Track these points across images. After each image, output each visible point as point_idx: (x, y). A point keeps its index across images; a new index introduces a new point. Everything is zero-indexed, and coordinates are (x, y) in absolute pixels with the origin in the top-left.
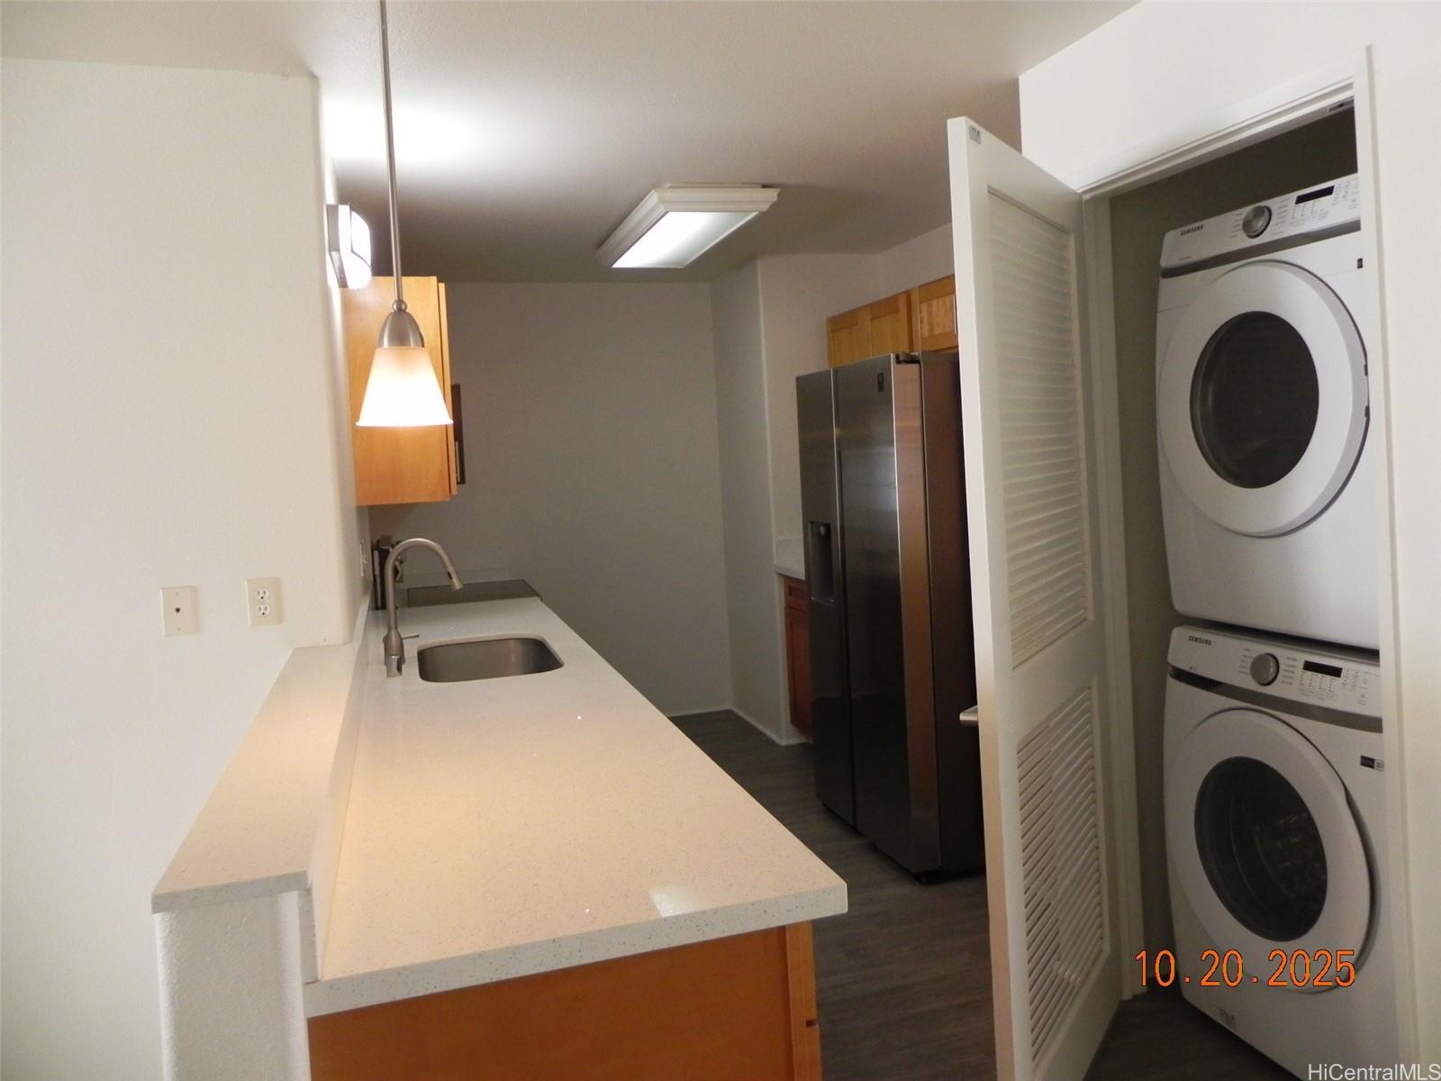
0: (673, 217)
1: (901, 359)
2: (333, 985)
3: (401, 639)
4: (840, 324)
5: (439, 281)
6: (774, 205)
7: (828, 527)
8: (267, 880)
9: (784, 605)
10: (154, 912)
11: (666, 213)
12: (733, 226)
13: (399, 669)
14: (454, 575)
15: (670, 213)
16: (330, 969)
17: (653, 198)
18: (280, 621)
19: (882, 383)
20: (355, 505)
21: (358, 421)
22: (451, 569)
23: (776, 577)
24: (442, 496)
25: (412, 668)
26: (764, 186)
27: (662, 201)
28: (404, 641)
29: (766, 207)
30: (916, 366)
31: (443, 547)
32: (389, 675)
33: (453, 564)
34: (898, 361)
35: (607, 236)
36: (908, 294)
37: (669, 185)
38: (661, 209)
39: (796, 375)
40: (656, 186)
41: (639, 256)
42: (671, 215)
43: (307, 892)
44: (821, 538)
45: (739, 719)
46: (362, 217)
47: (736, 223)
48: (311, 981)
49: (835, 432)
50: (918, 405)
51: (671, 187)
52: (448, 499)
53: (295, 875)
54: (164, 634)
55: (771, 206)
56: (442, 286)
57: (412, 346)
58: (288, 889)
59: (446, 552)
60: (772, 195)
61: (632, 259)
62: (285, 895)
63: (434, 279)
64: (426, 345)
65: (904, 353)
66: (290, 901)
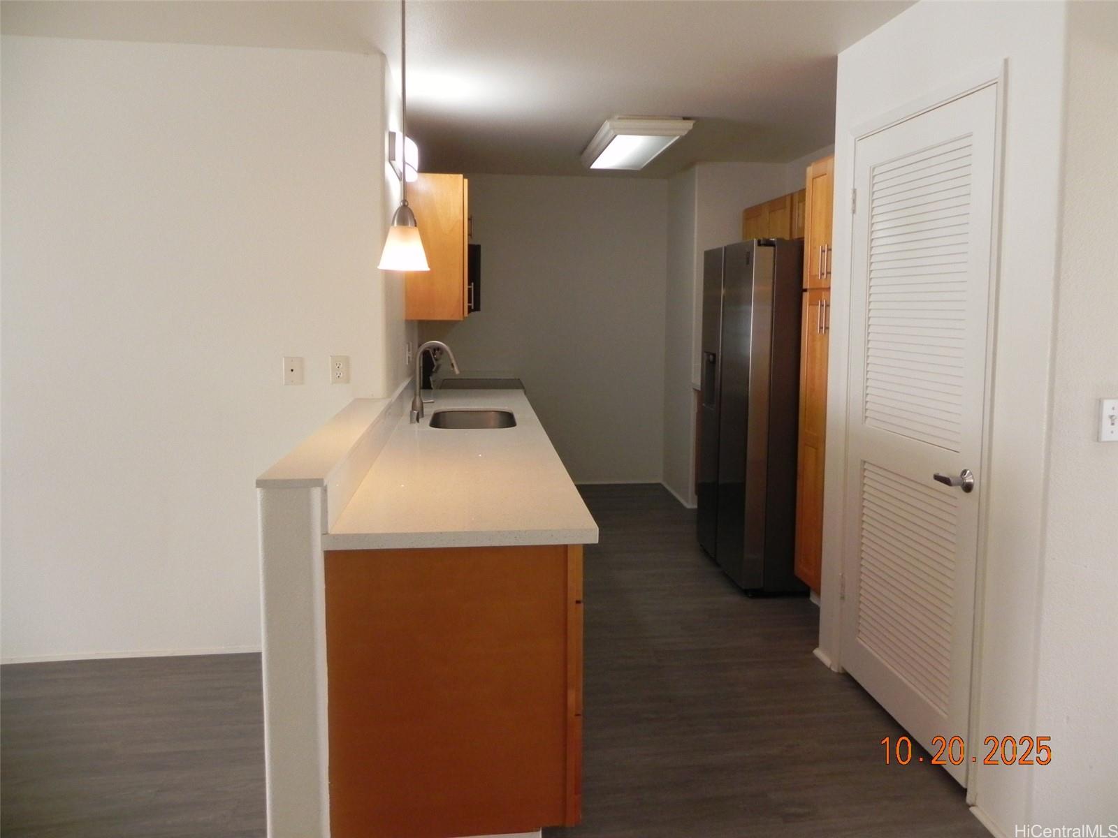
0: (620, 139)
1: (762, 242)
2: (336, 537)
3: (422, 404)
4: (752, 214)
5: (464, 177)
6: (690, 132)
7: (714, 355)
8: (306, 480)
9: (696, 411)
10: (257, 487)
11: (615, 136)
12: (664, 146)
13: (418, 420)
14: (455, 365)
15: (618, 136)
16: (333, 529)
17: (607, 126)
18: (348, 381)
19: (749, 260)
20: (404, 319)
21: (378, 264)
22: (454, 361)
23: (692, 390)
24: (458, 317)
25: (426, 421)
26: (685, 119)
27: (613, 128)
28: (424, 405)
29: (684, 133)
30: (772, 248)
31: (452, 349)
32: (411, 422)
33: (455, 358)
34: (759, 244)
35: (585, 148)
36: (792, 195)
37: (618, 117)
38: (612, 133)
39: (705, 250)
40: (609, 117)
41: (605, 162)
42: (619, 138)
43: (325, 490)
44: (710, 363)
45: (664, 489)
46: (412, 140)
47: (666, 144)
48: (325, 534)
49: (723, 291)
50: (771, 276)
51: (619, 118)
52: (462, 319)
53: (318, 480)
54: (284, 383)
55: (689, 133)
56: (466, 181)
57: (409, 225)
58: (315, 486)
59: (452, 351)
60: (689, 125)
61: (601, 163)
62: (313, 488)
63: (461, 176)
64: (417, 225)
65: (764, 239)
66: (316, 493)
